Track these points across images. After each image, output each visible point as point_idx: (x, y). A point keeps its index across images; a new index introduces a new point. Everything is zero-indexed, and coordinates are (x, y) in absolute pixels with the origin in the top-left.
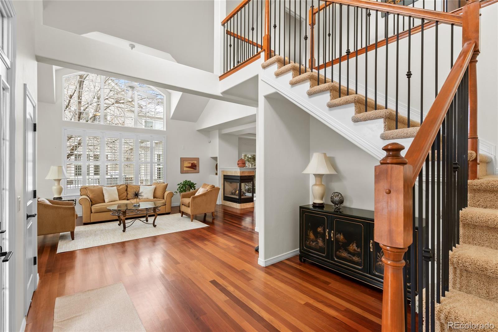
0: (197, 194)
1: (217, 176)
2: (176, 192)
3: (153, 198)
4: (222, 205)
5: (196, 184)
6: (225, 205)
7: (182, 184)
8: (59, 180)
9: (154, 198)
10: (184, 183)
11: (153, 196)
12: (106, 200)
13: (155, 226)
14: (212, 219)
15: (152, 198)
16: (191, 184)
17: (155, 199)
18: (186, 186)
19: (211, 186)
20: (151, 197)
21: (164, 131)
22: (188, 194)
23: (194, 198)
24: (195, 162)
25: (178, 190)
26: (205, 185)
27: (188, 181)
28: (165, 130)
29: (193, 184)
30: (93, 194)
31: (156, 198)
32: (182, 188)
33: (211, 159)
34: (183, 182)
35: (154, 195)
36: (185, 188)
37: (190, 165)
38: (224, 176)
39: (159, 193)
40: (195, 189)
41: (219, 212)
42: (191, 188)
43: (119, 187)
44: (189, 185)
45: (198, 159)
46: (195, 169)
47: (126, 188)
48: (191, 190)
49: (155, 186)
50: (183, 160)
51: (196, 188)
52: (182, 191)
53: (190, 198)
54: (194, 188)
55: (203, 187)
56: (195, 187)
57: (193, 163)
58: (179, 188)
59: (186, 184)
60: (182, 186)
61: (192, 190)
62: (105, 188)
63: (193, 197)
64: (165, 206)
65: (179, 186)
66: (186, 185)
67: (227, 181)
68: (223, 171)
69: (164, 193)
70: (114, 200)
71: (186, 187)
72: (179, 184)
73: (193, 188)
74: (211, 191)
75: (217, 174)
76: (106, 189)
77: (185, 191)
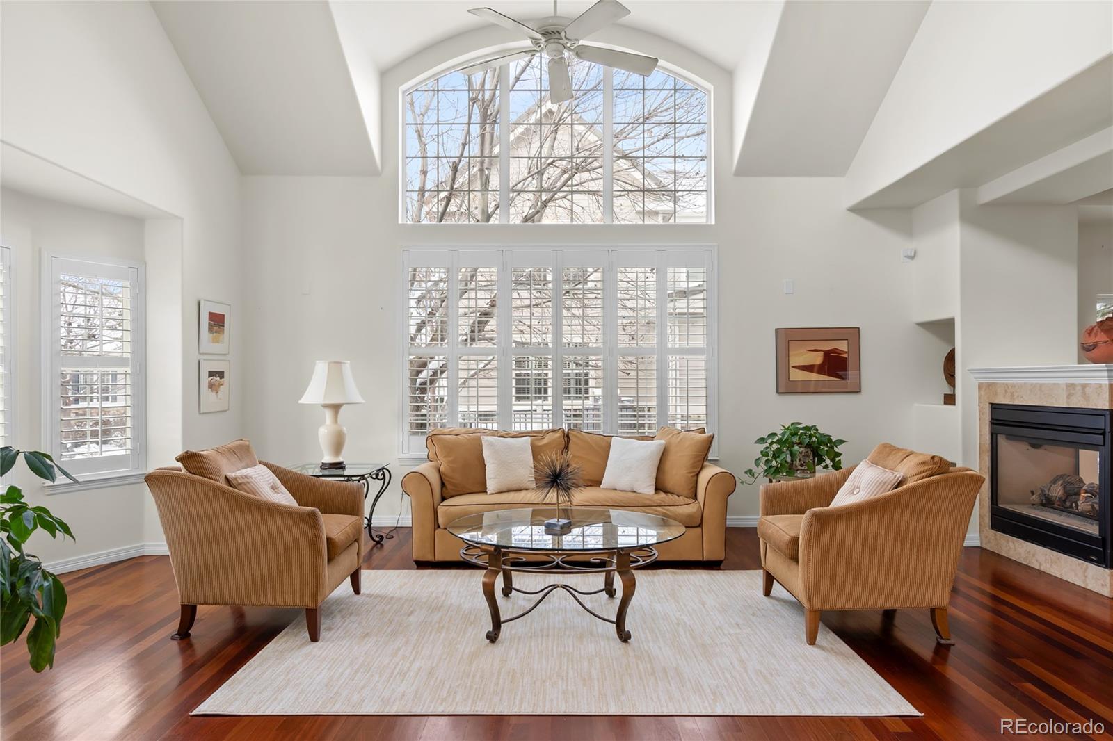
0: (842, 499)
1: (956, 411)
2: (750, 472)
3: (653, 492)
4: (982, 549)
5: (842, 442)
6: (1000, 556)
7: (777, 438)
8: (336, 408)
9: (657, 489)
10: (783, 434)
11: (654, 483)
12: (491, 485)
13: (624, 637)
14: (934, 644)
15: (651, 491)
16: (820, 443)
17: (662, 495)
18: (796, 448)
19: (924, 463)
20: (647, 489)
21: (711, 225)
22: (797, 491)
23: (822, 522)
24: (843, 346)
25: (758, 466)
26: (886, 454)
27: (807, 428)
28: (713, 222)
29: (830, 440)
30: (450, 459)
31: (666, 492)
32: (775, 457)
33: (921, 330)
34: (779, 432)
35: (657, 479)
36: (789, 459)
37: (818, 359)
38: (994, 407)
39: (677, 474)
40: (837, 466)
41: (968, 597)
42: (821, 461)
43: (543, 438)
44: (809, 446)
45: (853, 335)
46: (843, 378)
47: (563, 442)
48: (818, 468)
49: (663, 442)
50: (787, 339)
51: (845, 462)
52: (778, 471)
53: (803, 513)
54: (833, 460)
55: (874, 463)
56: (839, 454)
57: (834, 351)
58: (765, 454)
59: (795, 439)
60: (775, 446)
61: (826, 467)
62: (487, 441)
63: (815, 515)
64: (699, 530)
65: (762, 447)
66: (794, 444)
67: (1010, 437)
68: (989, 385)
69: (698, 475)
70: (515, 486)
71: (792, 454)
72: (762, 440)
73: (828, 462)
74: (925, 488)
75: (950, 399)
76: (491, 444)
77: (791, 470)
